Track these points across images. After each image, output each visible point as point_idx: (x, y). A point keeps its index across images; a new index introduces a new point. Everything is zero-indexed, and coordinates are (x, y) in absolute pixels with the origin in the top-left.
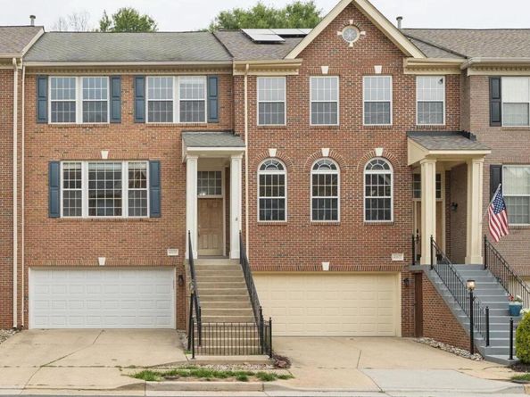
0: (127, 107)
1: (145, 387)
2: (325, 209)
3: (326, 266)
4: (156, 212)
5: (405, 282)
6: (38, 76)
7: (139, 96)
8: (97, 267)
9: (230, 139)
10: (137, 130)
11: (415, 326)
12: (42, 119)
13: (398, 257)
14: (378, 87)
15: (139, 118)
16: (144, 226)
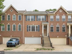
0: (36, 19)
1: (37, 51)
2: (58, 30)
3: (58, 37)
4: (39, 31)
5: (67, 39)
6: (26, 16)
7: (37, 18)
8: (32, 37)
9: (47, 23)
10: (37, 22)
11: (68, 44)
12: (26, 20)
13: (66, 36)
14: (64, 17)
15: (37, 20)
16: (37, 32)
